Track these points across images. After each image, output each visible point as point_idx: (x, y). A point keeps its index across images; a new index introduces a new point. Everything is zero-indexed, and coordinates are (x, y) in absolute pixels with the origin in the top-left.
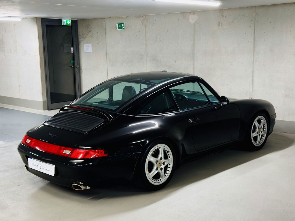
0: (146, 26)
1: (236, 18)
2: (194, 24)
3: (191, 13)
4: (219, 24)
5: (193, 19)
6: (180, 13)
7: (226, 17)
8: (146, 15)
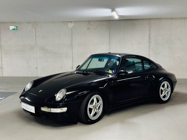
0: (35, 28)
1: (99, 26)
2: (72, 28)
3: (69, 22)
4: (88, 29)
5: (70, 25)
6: (62, 22)
7: (92, 25)
8: (35, 22)
